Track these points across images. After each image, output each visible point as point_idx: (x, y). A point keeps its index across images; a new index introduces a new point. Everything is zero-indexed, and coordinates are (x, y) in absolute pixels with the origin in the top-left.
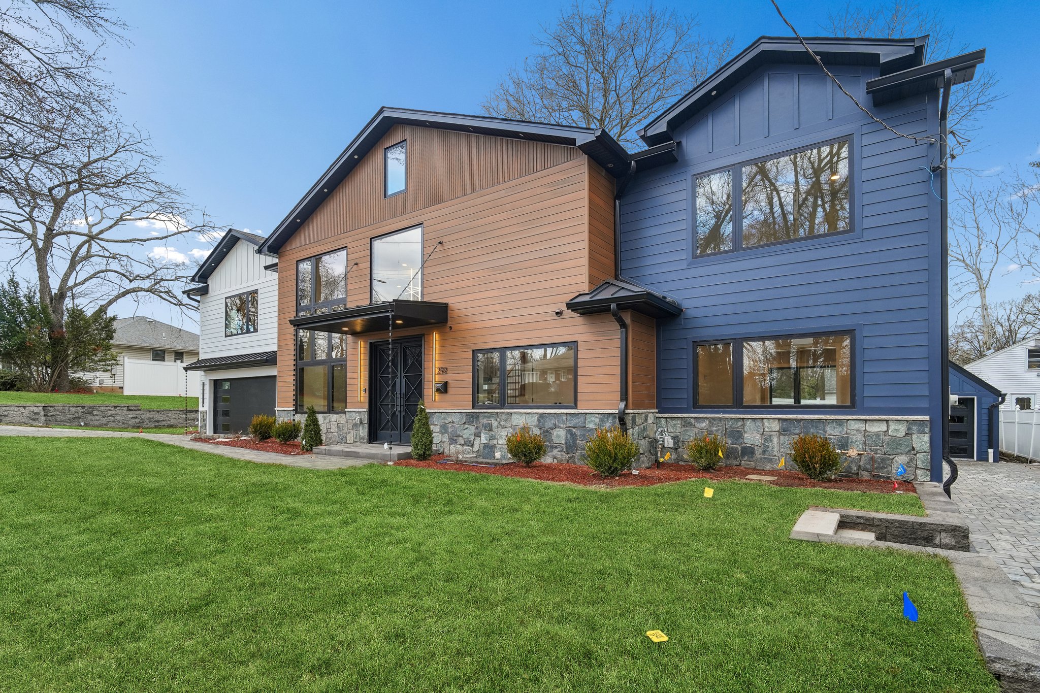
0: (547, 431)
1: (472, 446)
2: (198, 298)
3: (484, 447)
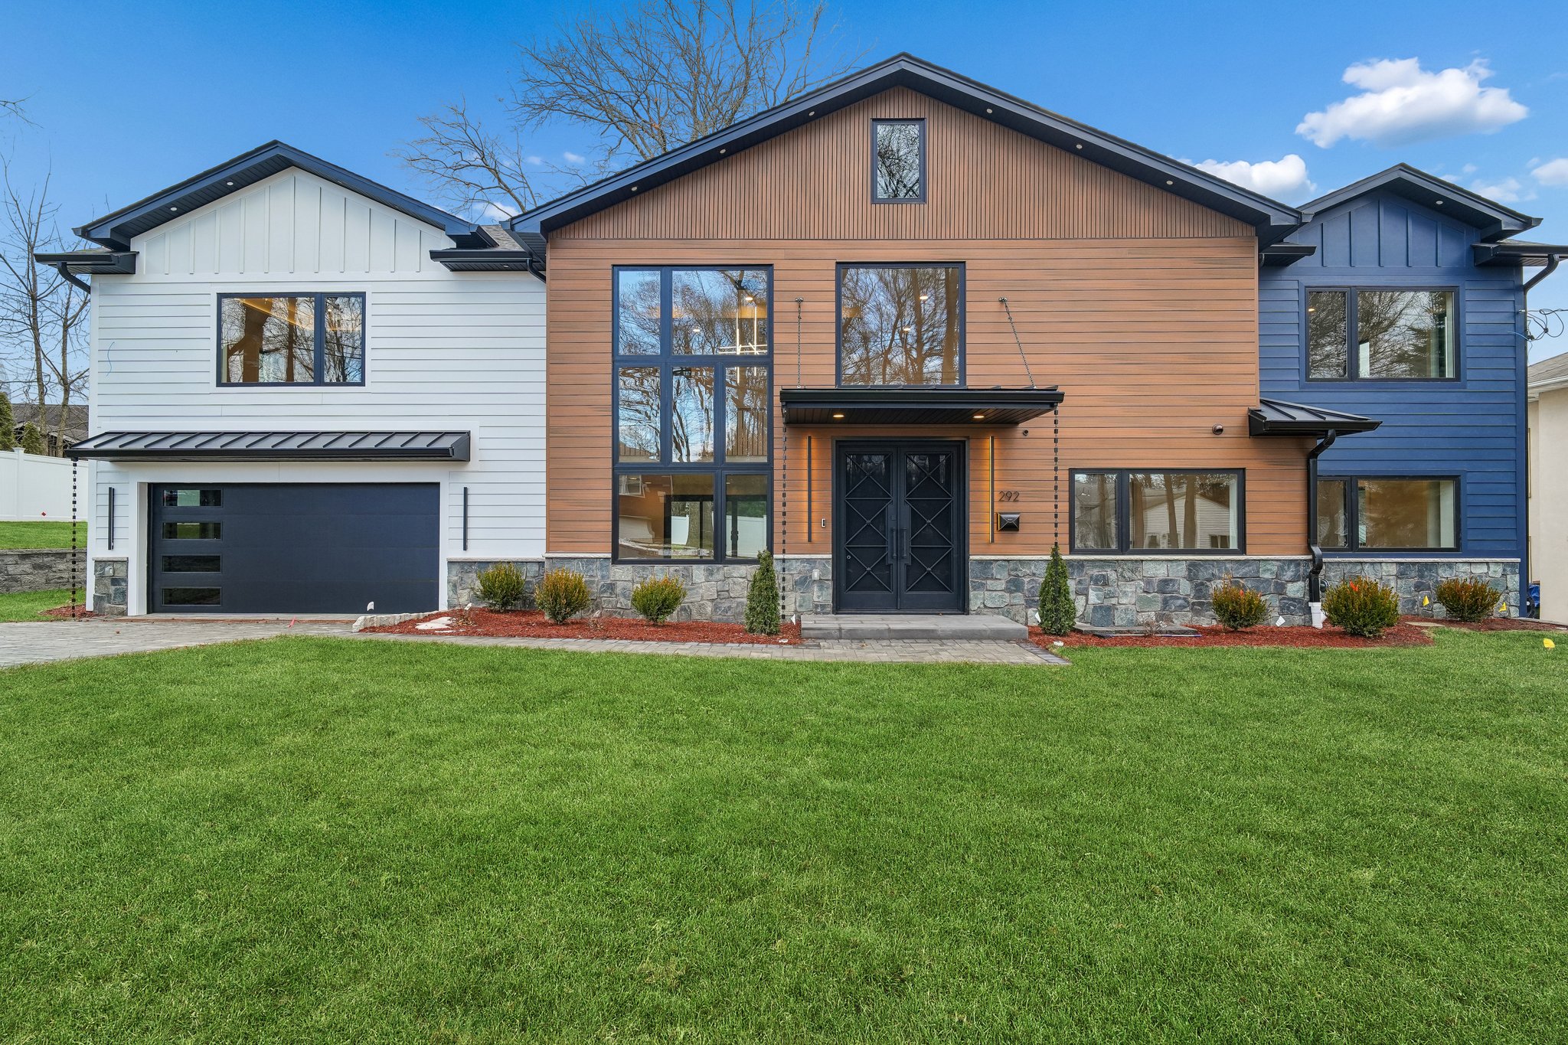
0: (1202, 584)
2: (86, 278)
3: (1093, 610)
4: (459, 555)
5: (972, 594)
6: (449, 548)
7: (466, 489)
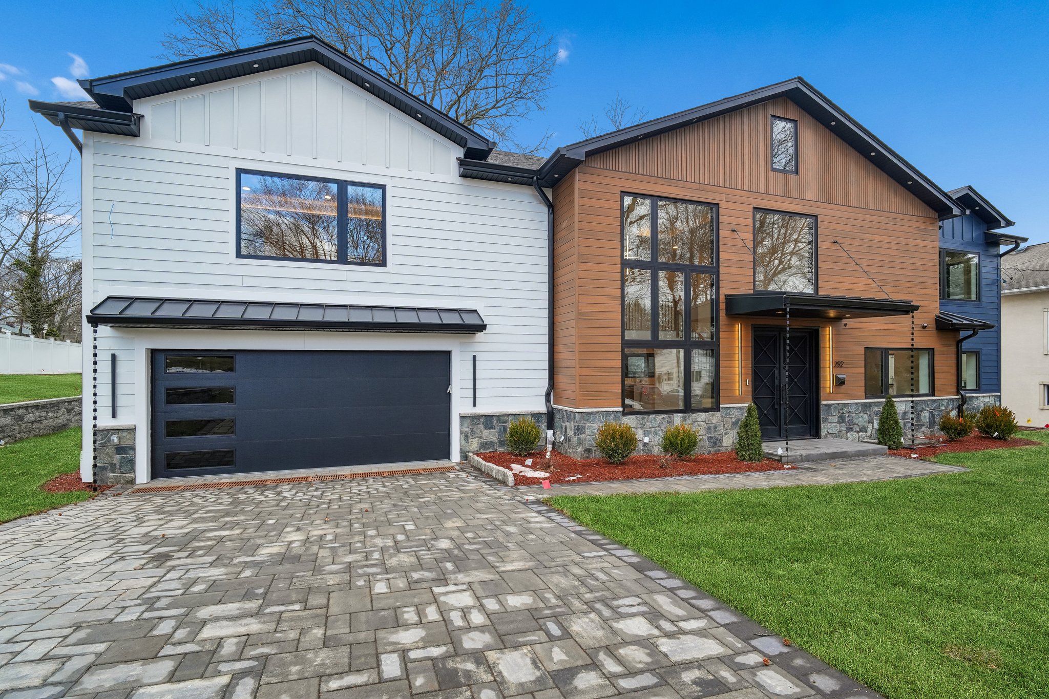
1: (866, 432)
2: (79, 133)
4: (470, 410)
5: (822, 425)
6: (460, 405)
7: (474, 357)
